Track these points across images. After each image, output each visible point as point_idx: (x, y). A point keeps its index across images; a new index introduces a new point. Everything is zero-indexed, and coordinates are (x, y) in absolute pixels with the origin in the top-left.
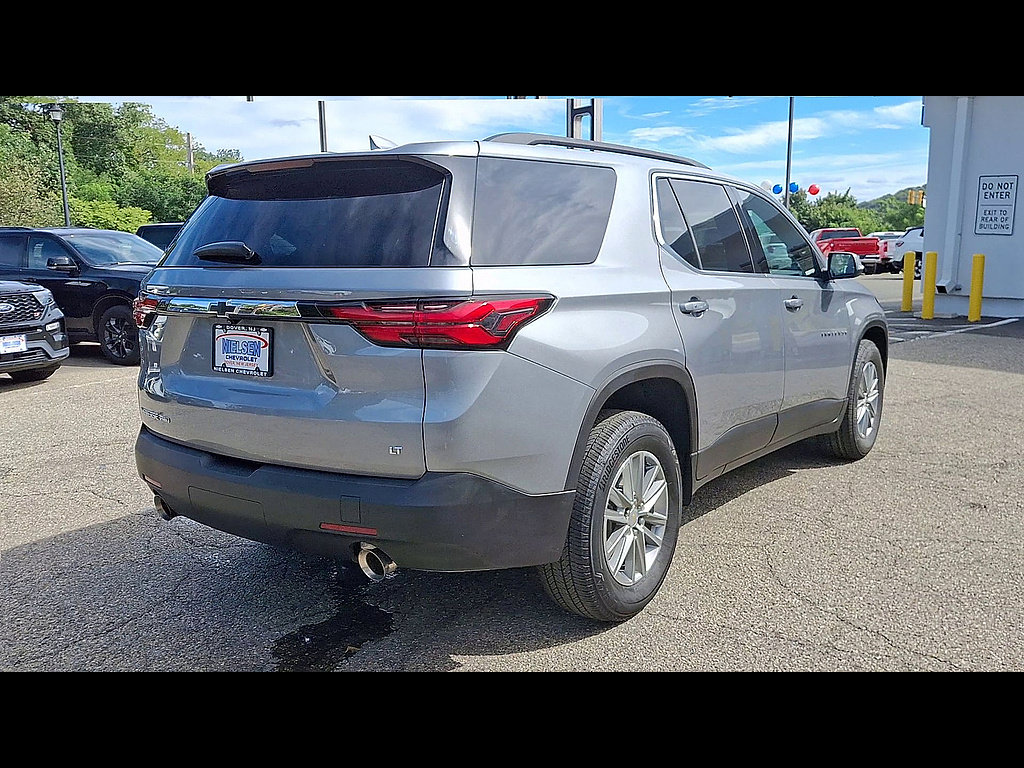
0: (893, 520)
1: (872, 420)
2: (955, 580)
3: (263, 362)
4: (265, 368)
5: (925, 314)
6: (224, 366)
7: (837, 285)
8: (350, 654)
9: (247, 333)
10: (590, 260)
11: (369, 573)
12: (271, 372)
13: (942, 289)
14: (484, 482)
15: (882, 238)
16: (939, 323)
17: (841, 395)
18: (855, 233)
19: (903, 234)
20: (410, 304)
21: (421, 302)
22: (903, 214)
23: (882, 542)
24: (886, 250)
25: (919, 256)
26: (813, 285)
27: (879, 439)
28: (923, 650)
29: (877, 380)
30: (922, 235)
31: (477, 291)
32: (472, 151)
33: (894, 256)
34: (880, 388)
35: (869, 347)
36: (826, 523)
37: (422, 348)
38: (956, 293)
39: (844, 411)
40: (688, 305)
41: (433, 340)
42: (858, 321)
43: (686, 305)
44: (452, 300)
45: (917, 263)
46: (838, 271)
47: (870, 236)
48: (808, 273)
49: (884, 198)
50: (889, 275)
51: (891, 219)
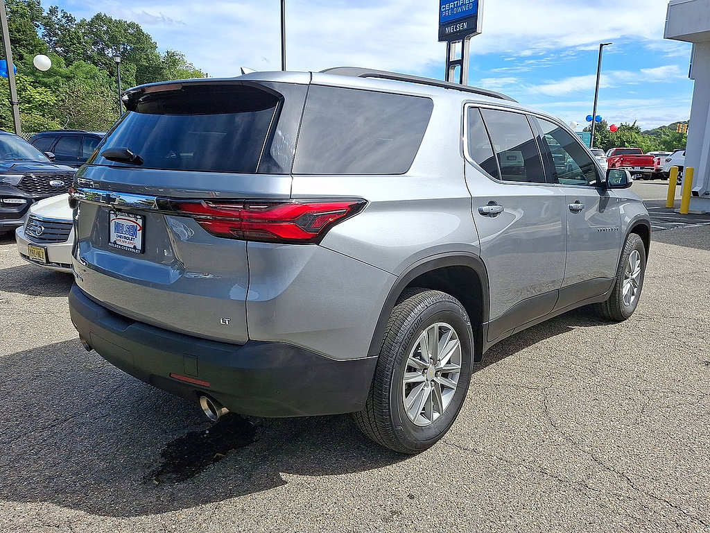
0: (644, 372)
1: (635, 290)
2: (689, 429)
3: (138, 242)
4: (139, 247)
5: (682, 210)
6: (115, 243)
7: (613, 193)
8: (218, 459)
9: (129, 218)
10: (402, 171)
11: (209, 413)
12: (143, 250)
13: (695, 194)
14: (298, 350)
15: (656, 155)
16: (691, 217)
17: (611, 274)
18: (638, 151)
19: (671, 153)
20: (237, 203)
21: (245, 202)
22: (673, 139)
23: (635, 391)
24: (659, 164)
25: (681, 169)
26: (593, 193)
27: (640, 304)
28: (658, 493)
29: (639, 261)
30: (684, 155)
31: (294, 195)
32: (305, 80)
33: (665, 168)
34: (643, 267)
35: (636, 239)
36: (593, 372)
37: (247, 240)
38: (706, 197)
39: (613, 286)
40: (486, 208)
41: (254, 234)
42: (628, 220)
43: (484, 208)
44: (273, 202)
45: (680, 174)
46: (614, 182)
47: (648, 154)
48: (591, 183)
49: (661, 128)
50: (660, 181)
51: (665, 143)
